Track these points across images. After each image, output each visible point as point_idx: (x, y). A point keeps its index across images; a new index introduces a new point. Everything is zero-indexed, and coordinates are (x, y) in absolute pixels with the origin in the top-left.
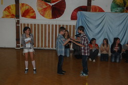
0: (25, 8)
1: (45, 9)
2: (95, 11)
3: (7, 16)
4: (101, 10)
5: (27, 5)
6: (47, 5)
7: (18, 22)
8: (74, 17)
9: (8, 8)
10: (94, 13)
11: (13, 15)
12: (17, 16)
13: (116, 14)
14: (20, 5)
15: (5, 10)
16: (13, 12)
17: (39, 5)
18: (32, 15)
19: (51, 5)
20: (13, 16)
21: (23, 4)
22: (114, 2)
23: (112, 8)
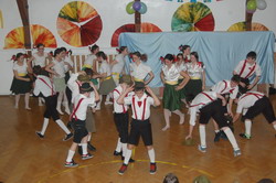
0: (39, 32)
1: (70, 32)
2: (148, 31)
3: (12, 46)
4: (157, 30)
5: (41, 27)
6: (72, 25)
7: (29, 55)
8: (114, 43)
9: (13, 33)
10: (146, 35)
11: (20, 44)
12: (27, 45)
13: (179, 34)
14: (31, 28)
15: (8, 36)
16: (21, 39)
17: (60, 27)
18: (50, 42)
19: (80, 25)
21: (35, 26)
22: (176, 15)
23: (174, 25)
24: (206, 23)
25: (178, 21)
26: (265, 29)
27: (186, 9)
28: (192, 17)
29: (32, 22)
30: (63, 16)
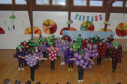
0: (36, 29)
1: (46, 29)
3: (27, 33)
4: (75, 30)
5: (37, 27)
6: (47, 27)
7: (32, 36)
8: (61, 33)
9: (27, 29)
10: (72, 31)
12: (32, 33)
13: (83, 31)
14: (33, 28)
15: (25, 30)
16: (30, 31)
17: (43, 27)
18: (39, 32)
19: (50, 27)
20: (30, 33)
22: (82, 25)
23: (81, 28)
24: (92, 28)
25: (82, 27)
26: (111, 31)
27: (85, 23)
28: (87, 26)
29: (34, 26)
30: (44, 24)
